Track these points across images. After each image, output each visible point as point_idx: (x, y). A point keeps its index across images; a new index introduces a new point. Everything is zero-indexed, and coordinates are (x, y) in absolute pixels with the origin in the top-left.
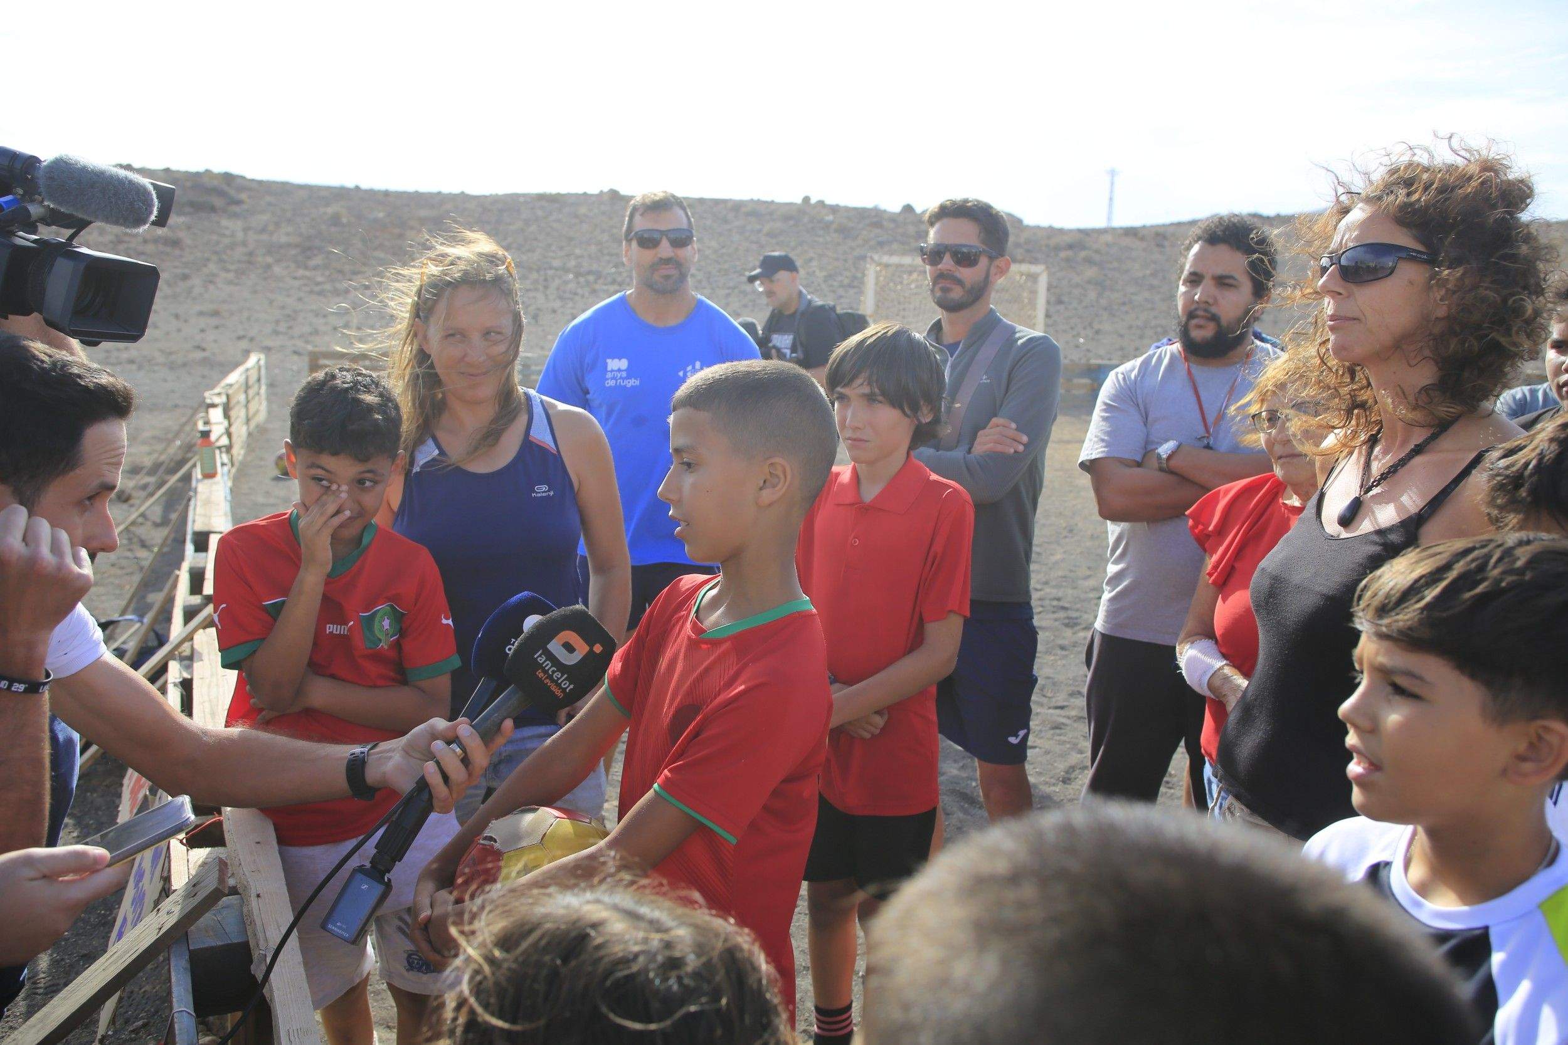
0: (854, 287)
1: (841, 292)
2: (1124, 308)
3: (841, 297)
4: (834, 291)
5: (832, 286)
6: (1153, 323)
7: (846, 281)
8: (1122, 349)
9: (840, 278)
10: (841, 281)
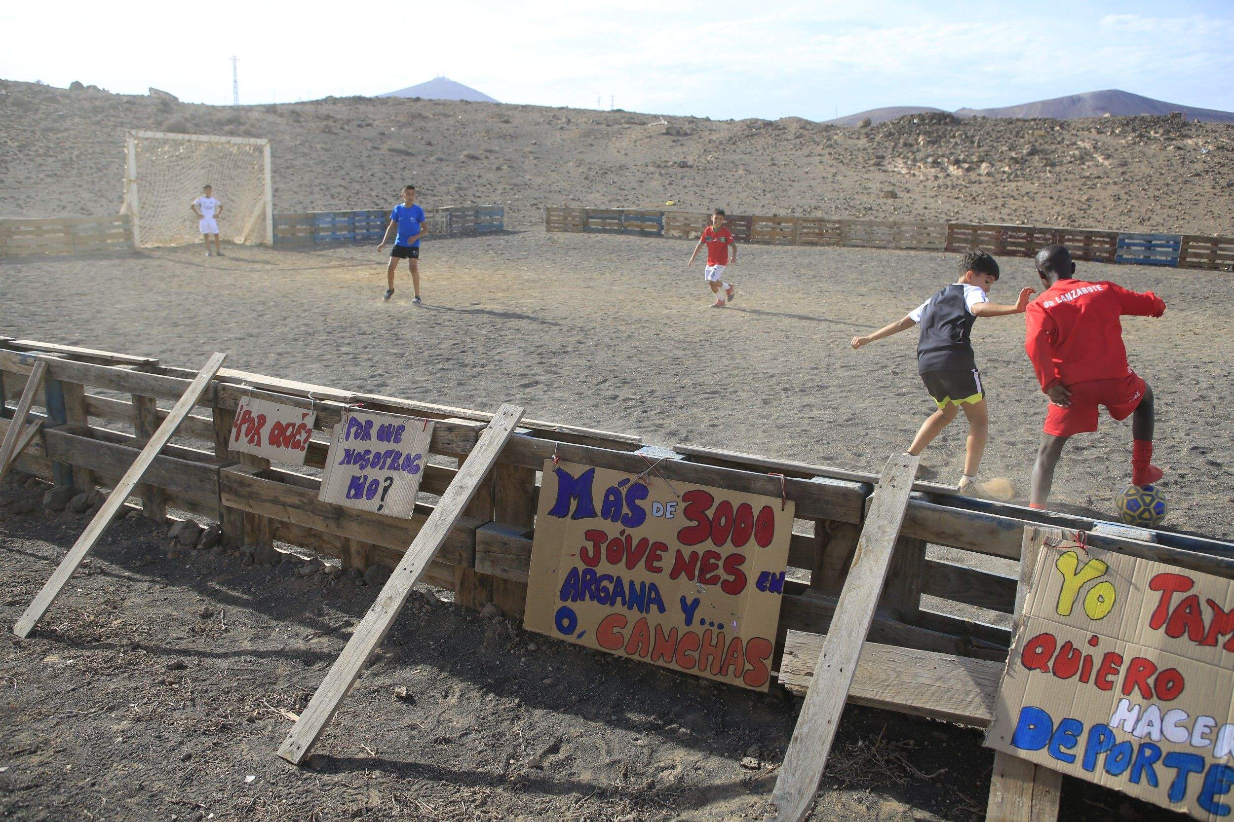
0: (51, 156)
1: (39, 160)
2: (290, 171)
3: (41, 165)
4: (32, 160)
5: (29, 155)
6: (316, 182)
7: (41, 151)
8: (300, 203)
9: (34, 148)
10: (37, 151)
